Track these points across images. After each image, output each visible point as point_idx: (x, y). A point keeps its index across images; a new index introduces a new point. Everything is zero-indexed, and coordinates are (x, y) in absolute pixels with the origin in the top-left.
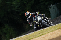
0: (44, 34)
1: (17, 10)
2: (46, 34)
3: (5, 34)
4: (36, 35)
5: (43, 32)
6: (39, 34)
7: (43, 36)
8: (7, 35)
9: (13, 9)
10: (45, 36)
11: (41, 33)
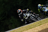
0: (42, 24)
1: (21, 5)
2: (43, 24)
3: (12, 24)
4: (36, 25)
5: (41, 23)
6: (38, 24)
7: (41, 26)
8: (13, 25)
9: (18, 4)
10: (43, 26)
11: (40, 23)
